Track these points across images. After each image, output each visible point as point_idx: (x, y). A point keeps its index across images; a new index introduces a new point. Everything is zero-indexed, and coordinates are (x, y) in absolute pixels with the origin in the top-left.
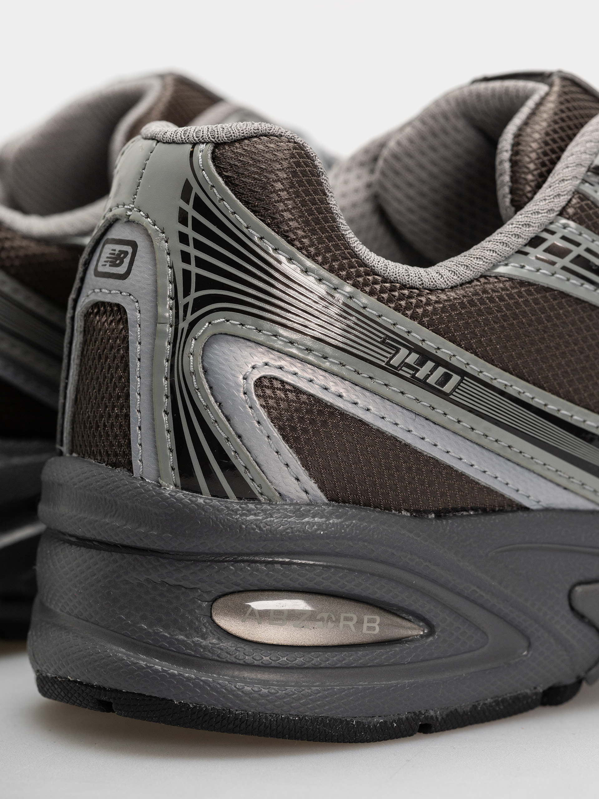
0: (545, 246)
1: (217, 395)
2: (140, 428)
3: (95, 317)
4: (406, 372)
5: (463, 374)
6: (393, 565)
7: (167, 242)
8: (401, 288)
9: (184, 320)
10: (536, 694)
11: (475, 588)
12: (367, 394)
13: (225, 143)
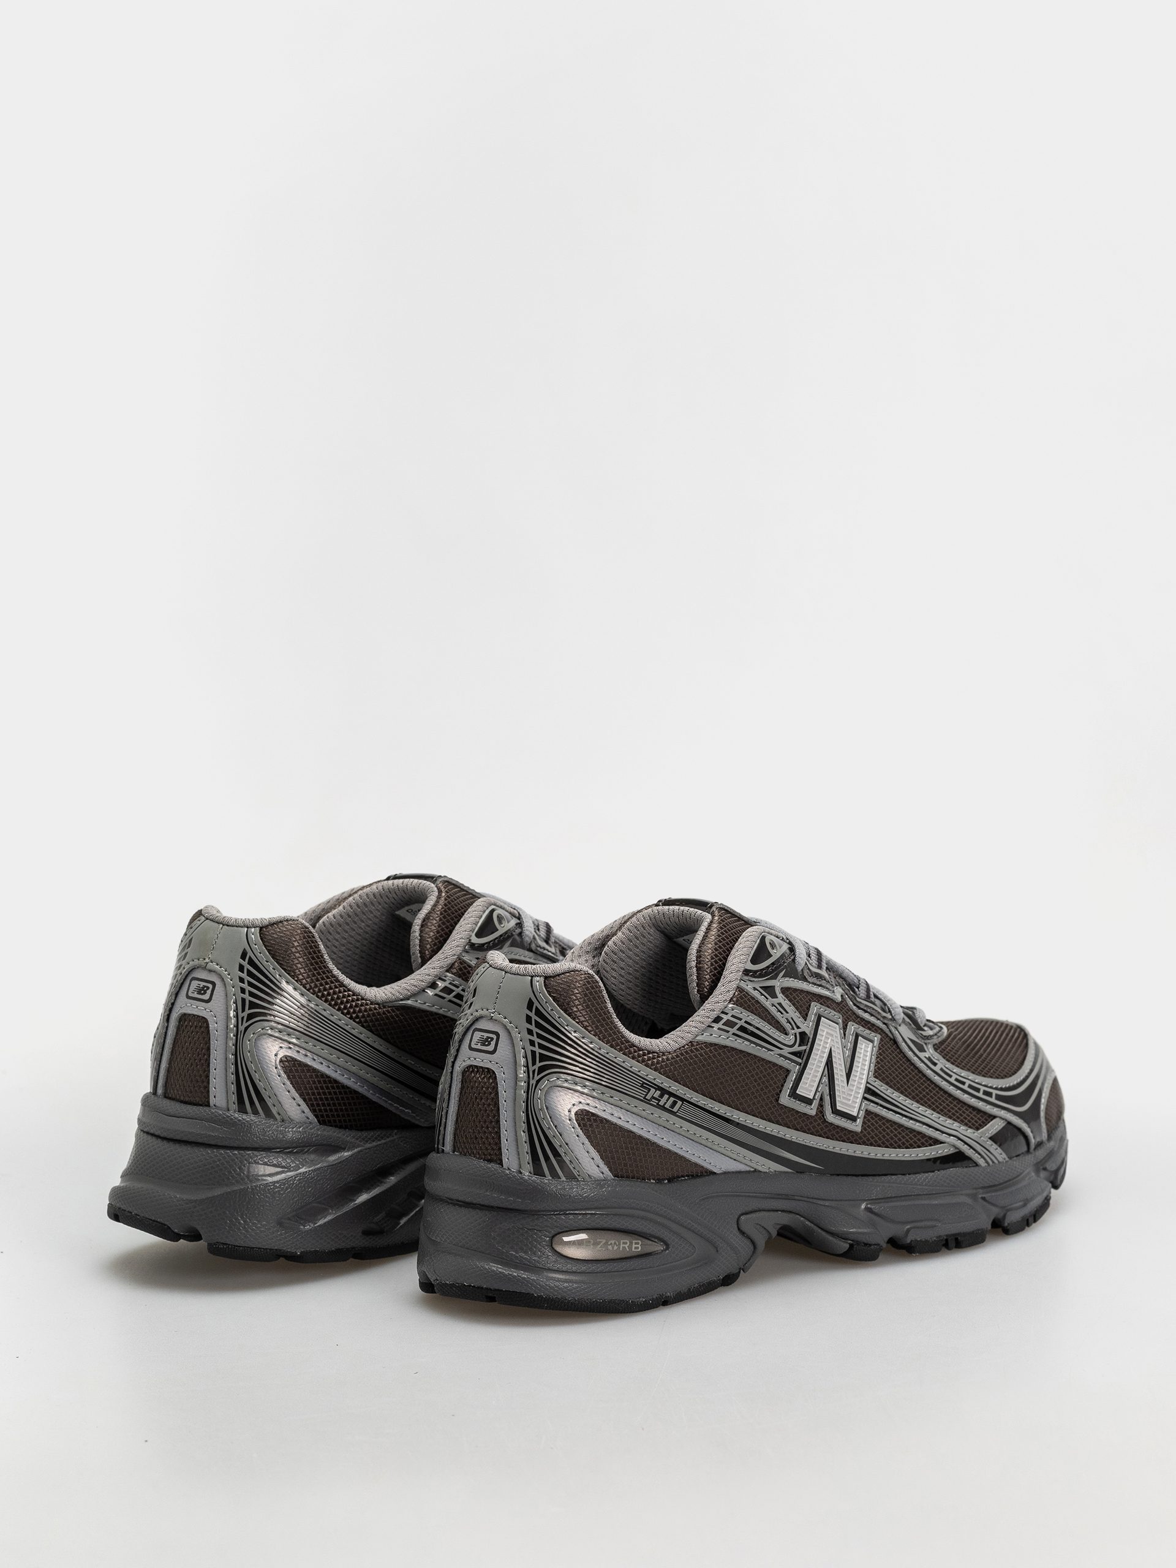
0: (723, 1022)
1: (554, 1121)
2: (507, 1140)
3: (471, 1074)
4: (654, 1102)
5: (683, 1100)
6: (648, 1211)
7: (519, 1033)
8: (648, 1054)
9: (533, 1079)
10: (719, 1280)
11: (690, 1221)
12: (634, 1115)
13: (551, 977)
